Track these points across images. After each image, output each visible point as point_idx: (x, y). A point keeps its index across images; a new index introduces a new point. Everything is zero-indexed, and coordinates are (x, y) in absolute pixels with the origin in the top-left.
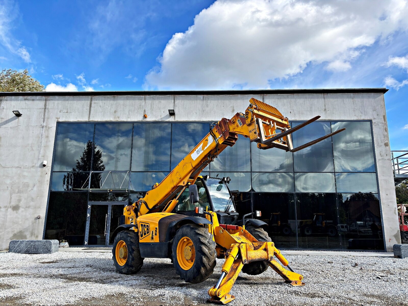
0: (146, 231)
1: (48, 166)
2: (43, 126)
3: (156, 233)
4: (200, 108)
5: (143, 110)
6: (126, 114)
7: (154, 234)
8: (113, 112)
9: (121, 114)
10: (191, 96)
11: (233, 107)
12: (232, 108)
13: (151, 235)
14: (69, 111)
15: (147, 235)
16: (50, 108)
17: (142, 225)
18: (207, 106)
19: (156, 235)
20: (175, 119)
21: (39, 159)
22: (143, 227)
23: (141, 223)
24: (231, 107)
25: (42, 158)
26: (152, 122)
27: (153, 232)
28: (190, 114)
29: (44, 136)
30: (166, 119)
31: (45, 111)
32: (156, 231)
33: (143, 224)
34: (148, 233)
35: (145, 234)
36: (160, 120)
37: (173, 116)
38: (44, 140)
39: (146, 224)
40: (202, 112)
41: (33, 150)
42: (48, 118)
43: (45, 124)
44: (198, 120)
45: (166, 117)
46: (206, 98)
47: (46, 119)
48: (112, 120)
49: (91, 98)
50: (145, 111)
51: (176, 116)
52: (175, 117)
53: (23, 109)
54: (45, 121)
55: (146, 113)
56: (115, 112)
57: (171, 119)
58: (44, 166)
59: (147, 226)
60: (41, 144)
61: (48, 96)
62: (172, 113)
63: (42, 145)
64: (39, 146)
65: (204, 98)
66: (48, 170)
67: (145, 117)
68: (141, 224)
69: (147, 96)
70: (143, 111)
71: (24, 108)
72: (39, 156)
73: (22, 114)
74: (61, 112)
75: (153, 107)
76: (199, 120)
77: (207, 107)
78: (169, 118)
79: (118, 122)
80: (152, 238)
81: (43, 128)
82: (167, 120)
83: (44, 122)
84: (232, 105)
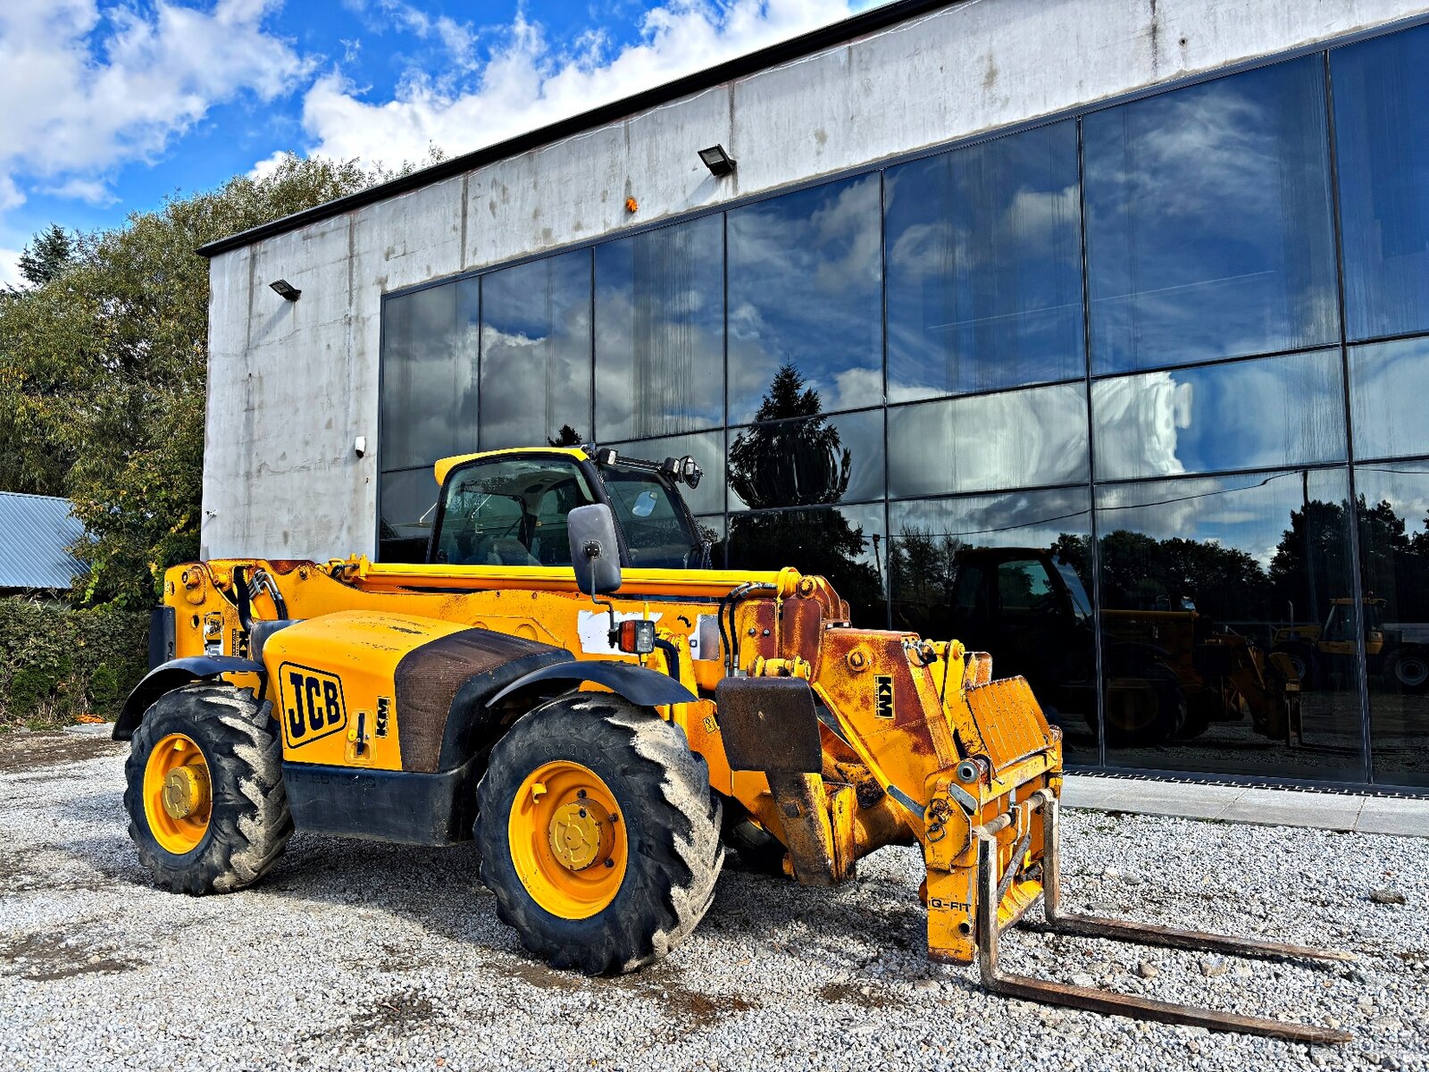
0: (320, 709)
1: (370, 456)
2: (350, 319)
3: (381, 726)
4: (835, 110)
5: (624, 181)
6: (569, 214)
7: (370, 728)
8: (531, 216)
9: (552, 220)
10: (797, 62)
11: (991, 58)
12: (986, 62)
13: (353, 733)
14: (409, 249)
15: (327, 727)
16: (362, 251)
17: (296, 680)
18: (868, 90)
19: (381, 732)
20: (735, 188)
21: (346, 433)
22: (303, 689)
23: (287, 670)
24: (981, 58)
25: (354, 427)
26: (653, 225)
27: (362, 717)
28: (795, 151)
29: (353, 351)
30: (704, 200)
31: (351, 264)
32: (381, 715)
33: (306, 674)
34: (333, 719)
35: (317, 724)
36: (683, 210)
37: (730, 179)
38: (354, 367)
39: (321, 678)
40: (844, 126)
41: (331, 406)
42: (360, 288)
43: (353, 313)
44: (828, 170)
45: (703, 187)
46: (860, 54)
47: (354, 293)
48: (529, 250)
49: (466, 183)
50: (628, 184)
51: (741, 174)
52: (735, 181)
53: (302, 272)
54: (354, 301)
55: (634, 193)
56: (536, 214)
57: (724, 192)
58: (360, 454)
59: (328, 685)
60: (349, 382)
61: (355, 211)
62: (723, 168)
63: (353, 385)
64: (345, 391)
65: (855, 52)
66: (370, 465)
67: (630, 210)
68: (293, 675)
69: (635, 120)
70: (623, 187)
71: (304, 267)
72: (346, 425)
73: (300, 292)
74: (391, 256)
75: (658, 158)
76: (833, 168)
77: (868, 96)
78: (713, 191)
79: (548, 252)
80: (361, 748)
81: (350, 324)
82: (707, 202)
83: (350, 304)
84: (982, 50)
